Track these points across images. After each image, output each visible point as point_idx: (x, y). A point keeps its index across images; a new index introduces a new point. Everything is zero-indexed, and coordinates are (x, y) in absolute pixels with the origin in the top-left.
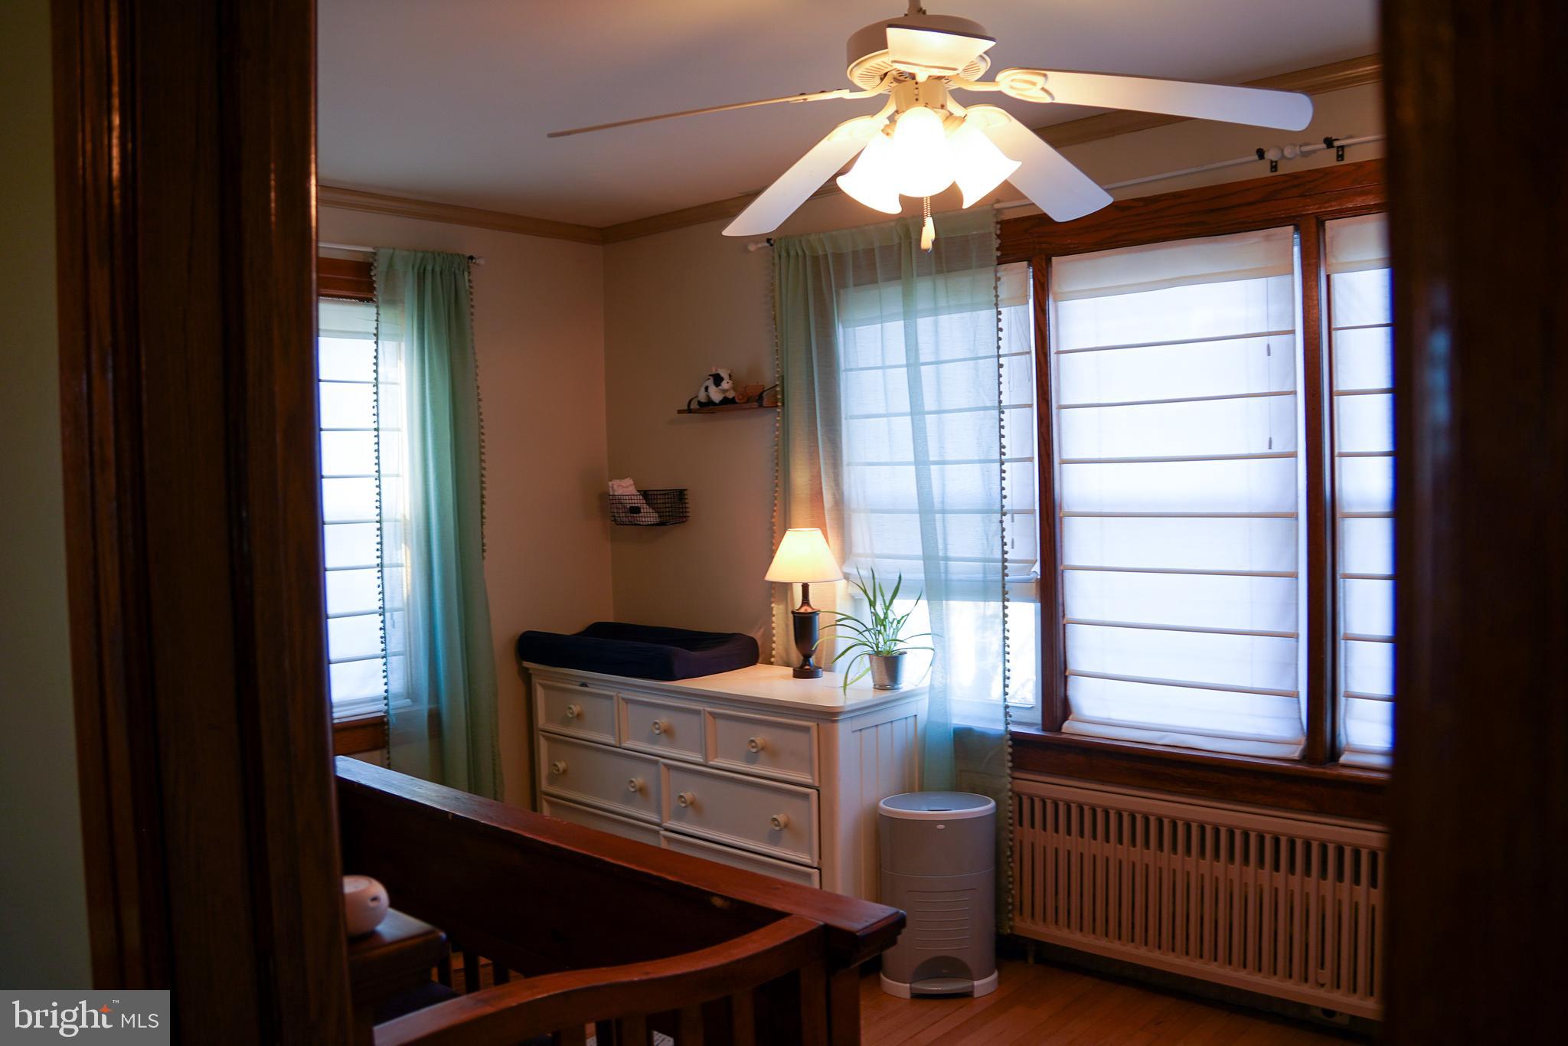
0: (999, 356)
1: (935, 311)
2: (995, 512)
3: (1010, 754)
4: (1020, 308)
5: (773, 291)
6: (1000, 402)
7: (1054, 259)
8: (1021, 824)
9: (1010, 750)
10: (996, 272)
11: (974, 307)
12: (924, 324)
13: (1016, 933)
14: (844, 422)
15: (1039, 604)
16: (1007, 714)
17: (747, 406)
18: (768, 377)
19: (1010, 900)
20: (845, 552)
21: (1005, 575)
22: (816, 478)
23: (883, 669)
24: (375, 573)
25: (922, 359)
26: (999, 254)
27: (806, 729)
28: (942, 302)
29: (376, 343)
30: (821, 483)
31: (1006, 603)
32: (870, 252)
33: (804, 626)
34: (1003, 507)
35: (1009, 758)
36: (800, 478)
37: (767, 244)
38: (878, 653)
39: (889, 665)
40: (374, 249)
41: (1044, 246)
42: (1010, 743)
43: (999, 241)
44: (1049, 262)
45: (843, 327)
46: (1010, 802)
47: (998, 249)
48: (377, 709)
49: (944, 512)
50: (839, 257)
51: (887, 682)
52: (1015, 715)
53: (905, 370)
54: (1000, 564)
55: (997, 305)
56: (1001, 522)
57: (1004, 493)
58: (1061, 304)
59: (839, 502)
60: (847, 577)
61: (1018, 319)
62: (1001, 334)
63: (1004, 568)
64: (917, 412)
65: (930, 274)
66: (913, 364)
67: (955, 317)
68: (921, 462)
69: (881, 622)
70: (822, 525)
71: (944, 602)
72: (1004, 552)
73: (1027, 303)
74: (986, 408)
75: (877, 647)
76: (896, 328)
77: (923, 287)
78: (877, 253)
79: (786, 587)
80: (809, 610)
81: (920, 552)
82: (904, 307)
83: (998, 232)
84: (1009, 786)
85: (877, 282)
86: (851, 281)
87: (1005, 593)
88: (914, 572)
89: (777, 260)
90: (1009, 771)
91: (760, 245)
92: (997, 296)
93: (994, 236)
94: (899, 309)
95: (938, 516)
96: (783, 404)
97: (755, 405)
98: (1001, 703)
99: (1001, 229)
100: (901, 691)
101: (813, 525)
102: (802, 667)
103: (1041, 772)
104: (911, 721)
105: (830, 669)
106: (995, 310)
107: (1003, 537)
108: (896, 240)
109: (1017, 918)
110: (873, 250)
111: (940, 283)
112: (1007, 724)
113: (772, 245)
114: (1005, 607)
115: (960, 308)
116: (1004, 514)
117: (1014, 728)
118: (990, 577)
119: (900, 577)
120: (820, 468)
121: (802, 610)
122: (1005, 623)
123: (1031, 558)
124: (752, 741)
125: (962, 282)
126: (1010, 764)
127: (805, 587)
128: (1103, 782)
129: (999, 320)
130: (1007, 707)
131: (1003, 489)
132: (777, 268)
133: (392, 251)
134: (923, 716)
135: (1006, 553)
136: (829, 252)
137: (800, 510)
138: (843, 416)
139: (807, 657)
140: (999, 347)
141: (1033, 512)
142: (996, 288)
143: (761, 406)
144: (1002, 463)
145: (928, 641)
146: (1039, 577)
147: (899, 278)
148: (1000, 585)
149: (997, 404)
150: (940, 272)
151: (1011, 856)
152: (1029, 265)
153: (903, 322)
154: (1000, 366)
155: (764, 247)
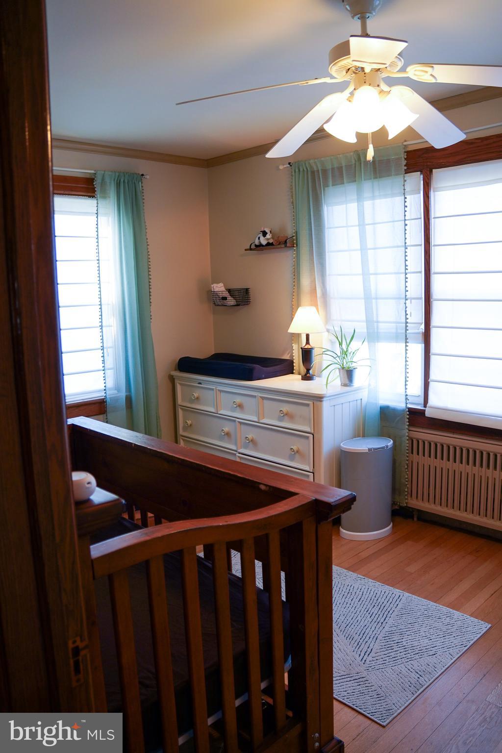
0: (405, 220)
1: (373, 198)
2: (403, 299)
3: (408, 418)
4: (416, 196)
5: (292, 189)
6: (406, 243)
7: (433, 170)
8: (412, 453)
9: (408, 416)
10: (404, 177)
11: (393, 195)
12: (367, 204)
13: (409, 506)
14: (327, 254)
15: (424, 345)
16: (406, 399)
17: (279, 246)
18: (290, 232)
19: (406, 490)
20: (328, 318)
21: (406, 330)
22: (313, 282)
23: (346, 375)
24: (99, 330)
25: (367, 222)
26: (406, 168)
27: (308, 405)
28: (377, 193)
29: (97, 217)
30: (316, 285)
31: (407, 344)
32: (340, 169)
33: (307, 354)
34: (406, 296)
35: (407, 420)
36: (305, 282)
37: (289, 166)
38: (343, 368)
39: (349, 374)
40: (95, 171)
41: (429, 164)
42: (408, 413)
43: (406, 161)
44: (431, 172)
45: (327, 206)
46: (407, 442)
47: (405, 166)
48: (100, 395)
49: (376, 298)
50: (325, 171)
51: (347, 382)
52: (411, 399)
53: (358, 228)
54: (405, 325)
55: (404, 194)
56: (405, 303)
57: (407, 289)
58: (436, 193)
59: (325, 294)
60: (328, 331)
61: (415, 201)
62: (406, 209)
63: (406, 326)
64: (363, 249)
65: (371, 179)
66: (362, 225)
67: (383, 200)
68: (365, 274)
69: (345, 353)
70: (316, 305)
71: (376, 343)
72: (407, 319)
73: (420, 193)
74: (398, 247)
75: (343, 365)
76: (353, 206)
77: (367, 185)
78: (344, 168)
79: (298, 335)
80: (310, 347)
81: (364, 318)
82: (357, 195)
83: (405, 157)
84: (407, 434)
85: (343, 183)
86: (331, 183)
87: (406, 339)
88: (362, 328)
89: (293, 173)
90: (407, 427)
91: (285, 166)
92: (404, 189)
93: (403, 159)
94: (355, 197)
95: (374, 301)
96: (297, 246)
97: (283, 246)
98: (404, 393)
99: (407, 155)
100: (354, 387)
101: (312, 305)
102: (306, 375)
103: (423, 427)
104: (359, 402)
105: (320, 376)
106: (403, 197)
107: (406, 311)
108: (353, 161)
109: (409, 498)
110: (342, 167)
111: (376, 182)
112: (407, 404)
113: (291, 166)
114: (406, 346)
115: (386, 196)
116: (406, 300)
117: (410, 406)
118: (399, 331)
119: (354, 331)
120: (315, 279)
121: (306, 347)
122: (406, 353)
123: (420, 322)
124: (281, 411)
125: (387, 182)
126: (408, 423)
127: (308, 336)
128: (453, 433)
129: (405, 202)
130: (406, 395)
131: (406, 287)
132: (294, 177)
133: (103, 172)
134: (365, 400)
135: (408, 319)
136: (320, 169)
137: (305, 298)
138: (327, 251)
139: (308, 370)
140: (405, 215)
141: (421, 298)
142: (404, 185)
143: (286, 246)
144: (406, 274)
145: (368, 363)
146: (424, 331)
147: (355, 181)
148: (405, 335)
149: (404, 244)
150: (375, 178)
151: (407, 468)
152: (421, 174)
153: (356, 204)
154: (406, 225)
155: (287, 167)
